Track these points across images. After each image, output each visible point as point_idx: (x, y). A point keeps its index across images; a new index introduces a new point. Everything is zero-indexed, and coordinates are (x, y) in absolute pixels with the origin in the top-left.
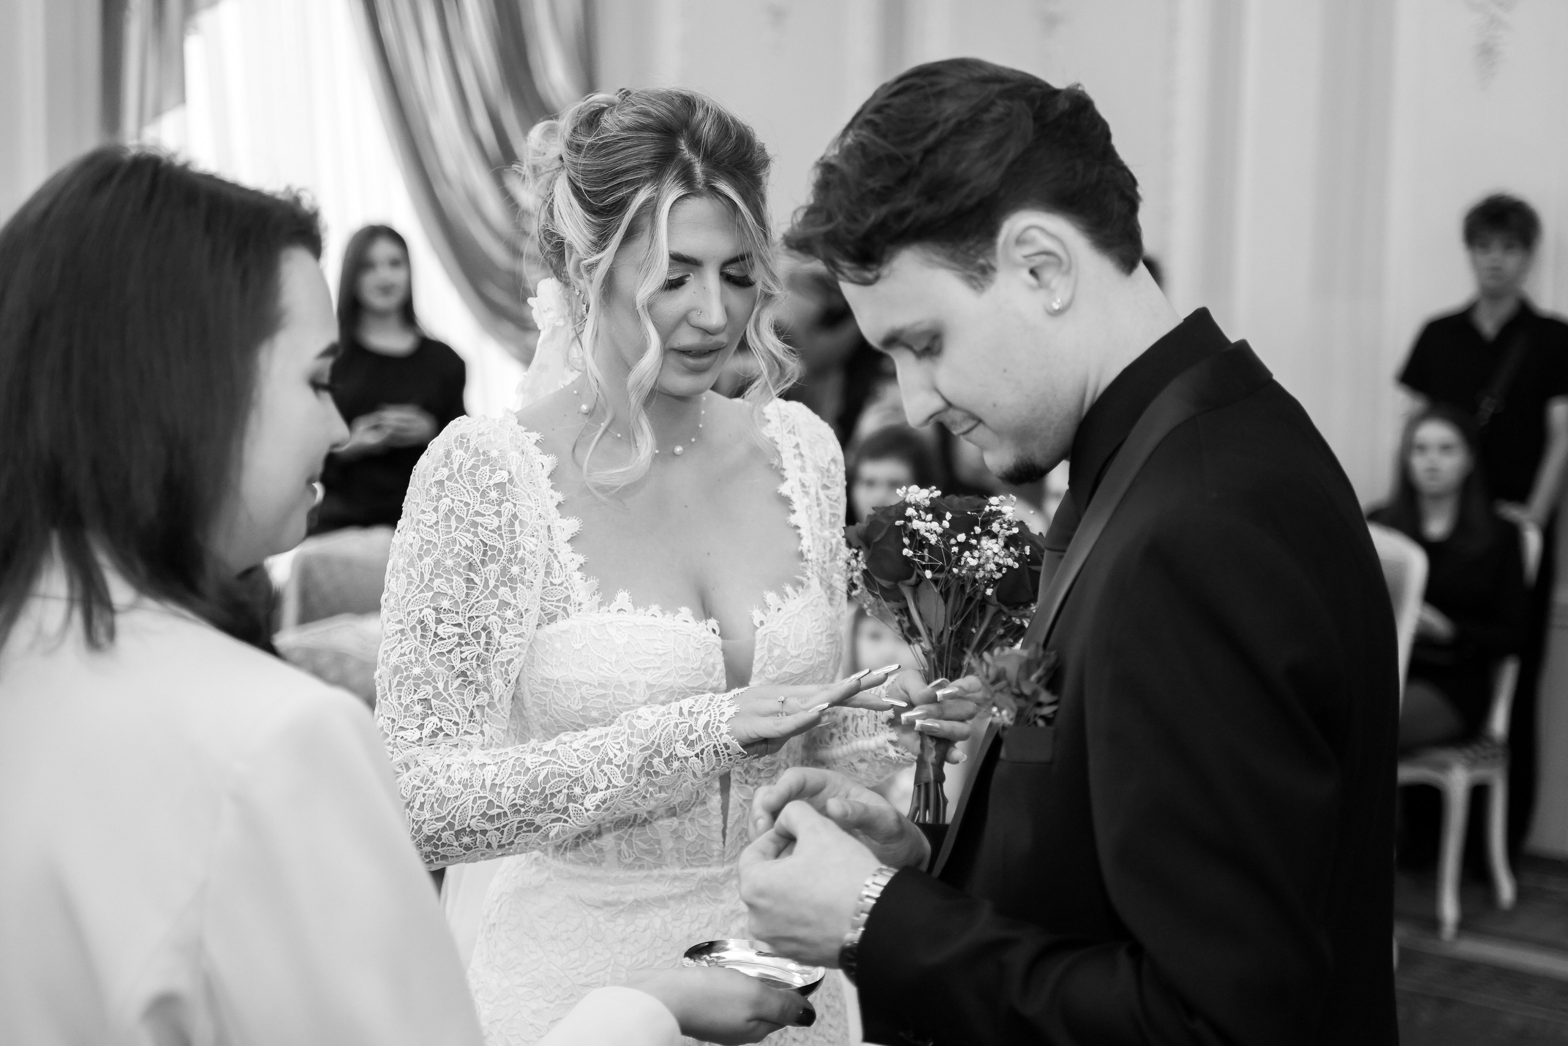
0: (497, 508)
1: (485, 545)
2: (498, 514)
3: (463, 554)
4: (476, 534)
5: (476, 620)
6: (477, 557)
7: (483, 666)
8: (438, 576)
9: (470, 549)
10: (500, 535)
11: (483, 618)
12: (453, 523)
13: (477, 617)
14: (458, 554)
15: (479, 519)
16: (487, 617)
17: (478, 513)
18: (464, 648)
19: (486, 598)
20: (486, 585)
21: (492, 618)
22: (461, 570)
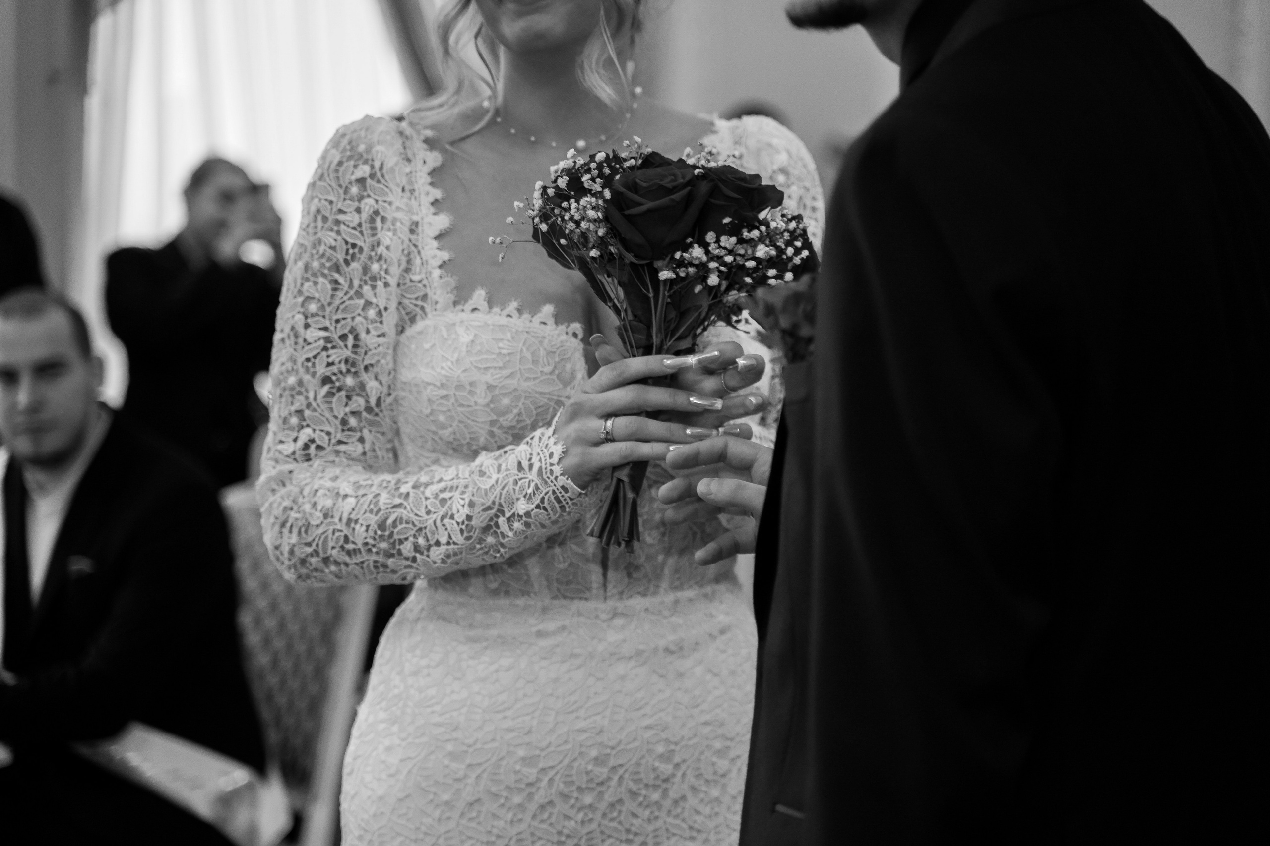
0: (356, 204)
1: (347, 243)
2: (358, 210)
3: (327, 254)
4: (338, 233)
5: (343, 322)
6: (340, 256)
7: (353, 370)
8: (307, 279)
9: (333, 248)
10: (361, 233)
11: (349, 320)
12: (320, 223)
13: (344, 319)
14: (323, 255)
15: (341, 217)
16: (353, 318)
17: (341, 211)
18: (331, 352)
19: (351, 298)
20: (351, 286)
21: (359, 319)
22: (326, 271)
